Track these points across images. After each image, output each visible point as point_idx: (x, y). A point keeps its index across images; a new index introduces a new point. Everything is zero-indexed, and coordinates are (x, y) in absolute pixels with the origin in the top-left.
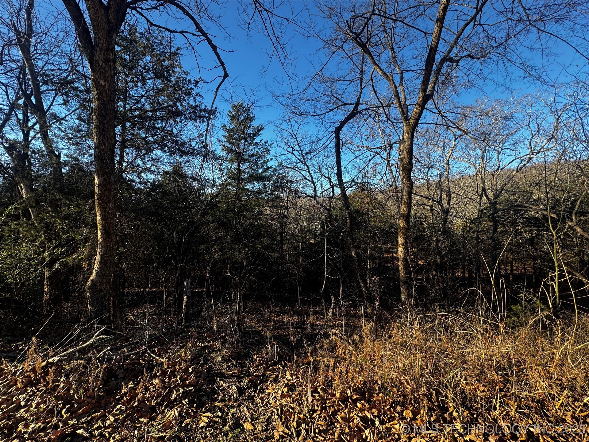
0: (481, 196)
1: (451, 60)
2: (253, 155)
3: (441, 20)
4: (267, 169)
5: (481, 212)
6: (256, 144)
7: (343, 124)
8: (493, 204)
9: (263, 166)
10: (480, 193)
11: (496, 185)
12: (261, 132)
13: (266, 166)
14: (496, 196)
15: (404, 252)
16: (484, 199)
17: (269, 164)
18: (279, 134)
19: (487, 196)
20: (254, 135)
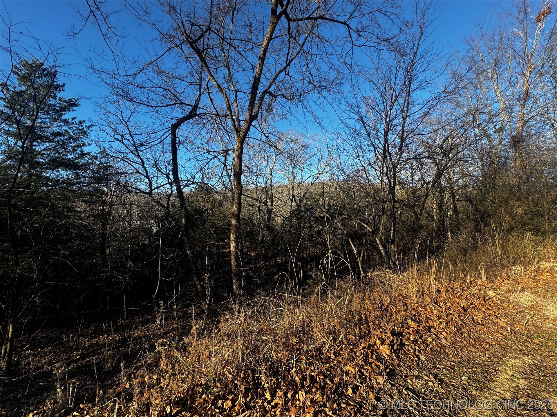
0: (292, 200)
1: (270, 93)
2: (59, 134)
3: (262, 59)
4: (83, 155)
5: (292, 212)
6: (66, 121)
7: (180, 122)
8: (299, 206)
9: (74, 151)
10: (291, 198)
11: (301, 193)
12: (74, 108)
13: (81, 151)
14: (301, 201)
15: (236, 248)
16: (294, 203)
17: (86, 150)
18: (103, 117)
19: (295, 201)
20: (63, 109)
